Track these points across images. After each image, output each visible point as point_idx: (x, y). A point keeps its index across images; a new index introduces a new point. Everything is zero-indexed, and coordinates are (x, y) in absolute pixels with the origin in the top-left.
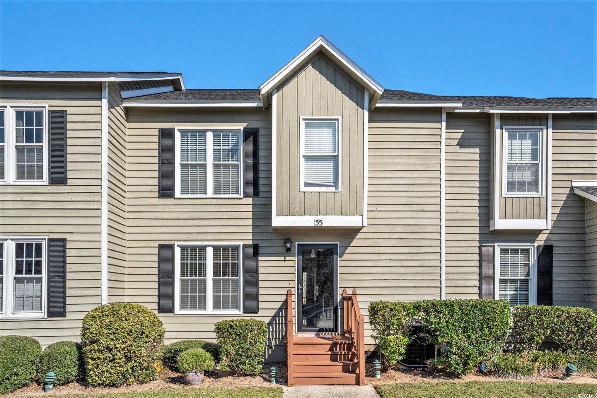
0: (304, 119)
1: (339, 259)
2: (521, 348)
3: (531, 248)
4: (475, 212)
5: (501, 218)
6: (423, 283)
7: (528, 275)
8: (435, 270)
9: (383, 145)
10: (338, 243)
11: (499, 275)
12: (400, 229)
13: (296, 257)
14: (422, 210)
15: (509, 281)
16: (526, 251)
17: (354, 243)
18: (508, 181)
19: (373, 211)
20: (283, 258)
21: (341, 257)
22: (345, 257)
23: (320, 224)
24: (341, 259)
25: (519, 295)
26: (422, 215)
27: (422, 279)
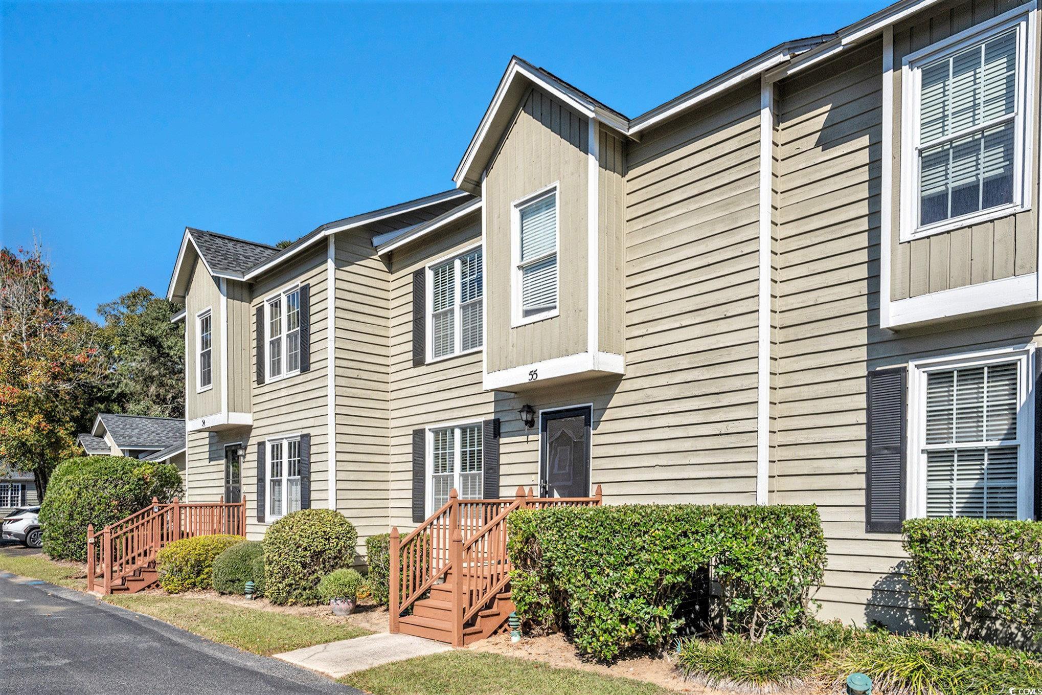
0: (516, 206)
1: (592, 432)
2: (984, 632)
3: (1020, 360)
4: (857, 294)
5: (898, 297)
6: (725, 470)
7: (1012, 433)
8: (747, 441)
9: (658, 202)
10: (592, 404)
11: (925, 441)
12: (684, 363)
13: (540, 435)
14: (723, 316)
15: (956, 455)
16: (1008, 370)
17: (616, 400)
18: (922, 197)
19: (642, 336)
20: (524, 438)
21: (595, 429)
22: (602, 427)
23: (535, 376)
24: (595, 432)
25: (985, 491)
26: (724, 326)
27: (723, 461)
